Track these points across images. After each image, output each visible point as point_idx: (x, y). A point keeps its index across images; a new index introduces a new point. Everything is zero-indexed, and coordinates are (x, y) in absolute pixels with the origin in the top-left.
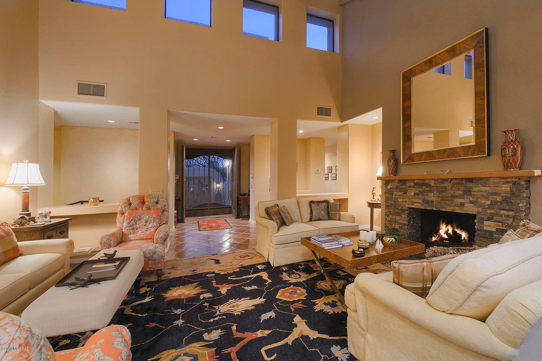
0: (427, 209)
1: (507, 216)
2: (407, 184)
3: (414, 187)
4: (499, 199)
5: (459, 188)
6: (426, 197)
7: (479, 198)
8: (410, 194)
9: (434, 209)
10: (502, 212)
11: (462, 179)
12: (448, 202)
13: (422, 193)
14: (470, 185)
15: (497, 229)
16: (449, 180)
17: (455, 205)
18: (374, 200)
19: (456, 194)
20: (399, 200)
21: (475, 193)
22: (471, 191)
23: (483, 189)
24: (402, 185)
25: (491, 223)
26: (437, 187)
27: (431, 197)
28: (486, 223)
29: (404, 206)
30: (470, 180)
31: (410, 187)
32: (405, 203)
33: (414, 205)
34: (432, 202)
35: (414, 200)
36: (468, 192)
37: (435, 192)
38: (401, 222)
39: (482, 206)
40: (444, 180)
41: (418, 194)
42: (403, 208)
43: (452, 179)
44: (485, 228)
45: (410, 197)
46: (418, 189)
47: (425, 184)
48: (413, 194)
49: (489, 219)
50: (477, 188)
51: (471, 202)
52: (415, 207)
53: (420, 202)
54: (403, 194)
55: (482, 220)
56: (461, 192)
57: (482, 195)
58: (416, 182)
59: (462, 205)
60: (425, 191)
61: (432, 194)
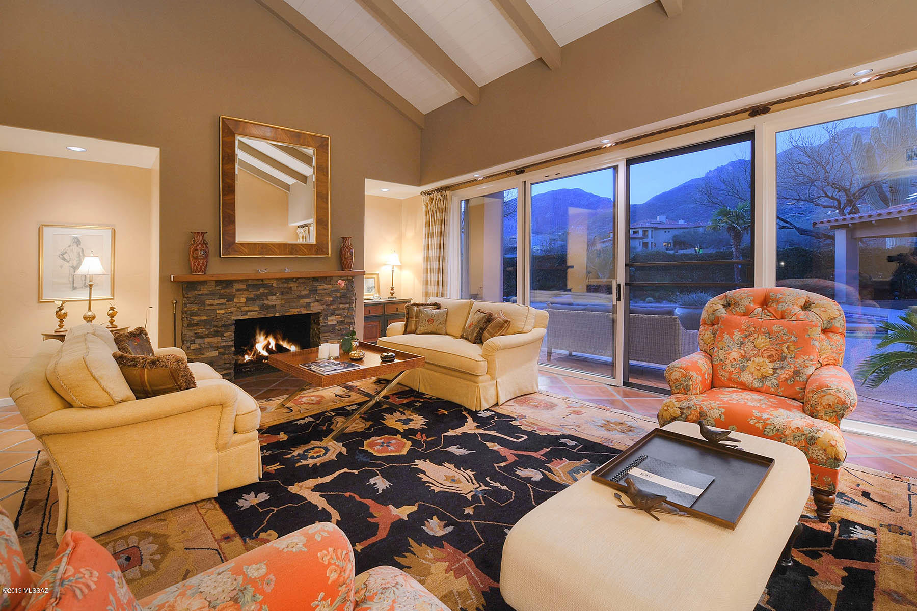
0: (267, 316)
1: (344, 309)
2: (234, 287)
3: (245, 290)
4: (338, 295)
5: (305, 288)
6: (266, 302)
7: (323, 296)
8: (240, 300)
9: (277, 315)
10: (341, 306)
11: (309, 278)
12: (294, 304)
13: (259, 298)
14: (316, 284)
15: (337, 321)
16: (295, 280)
17: (302, 306)
18: (62, 330)
19: (303, 294)
20: (218, 312)
21: (321, 292)
22: (317, 290)
23: (326, 286)
24: (224, 288)
25: (333, 318)
26: (280, 288)
27: (273, 301)
28: (329, 318)
29: (229, 319)
30: (316, 279)
31: (238, 290)
32: (231, 314)
33: (246, 314)
34: (274, 306)
35: (247, 309)
36: (314, 291)
37: (278, 295)
38: (224, 344)
39: (326, 303)
40: (288, 280)
41: (253, 299)
42: (227, 323)
43: (297, 279)
44: (329, 323)
45: (241, 305)
46: (252, 293)
47: (264, 286)
48: (243, 300)
49: (332, 315)
50: (322, 287)
51: (317, 301)
52: (247, 318)
53: (256, 309)
54: (227, 301)
55: (327, 316)
56: (306, 292)
57: (326, 293)
58: (250, 282)
59: (308, 305)
60: (263, 294)
61: (274, 297)
